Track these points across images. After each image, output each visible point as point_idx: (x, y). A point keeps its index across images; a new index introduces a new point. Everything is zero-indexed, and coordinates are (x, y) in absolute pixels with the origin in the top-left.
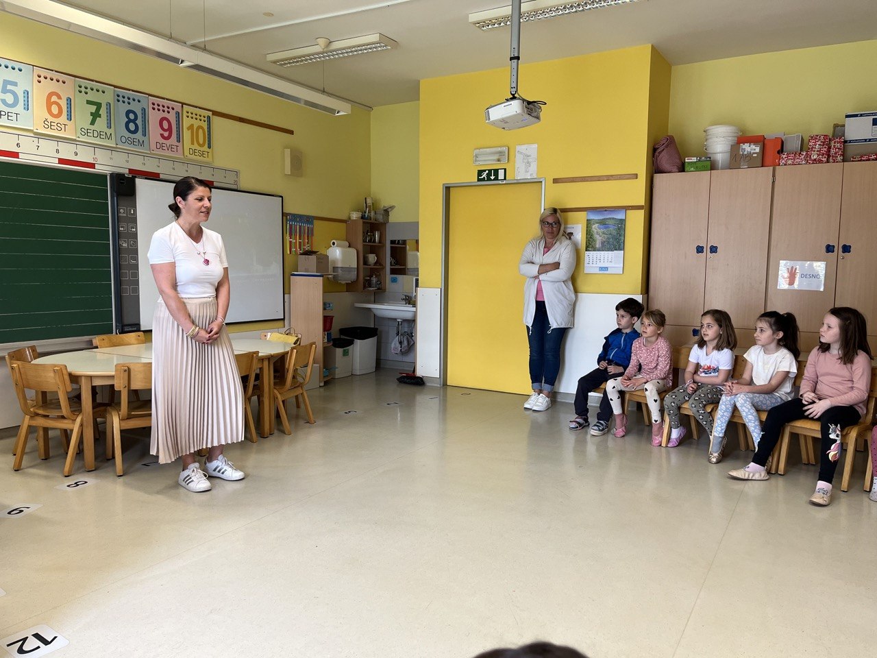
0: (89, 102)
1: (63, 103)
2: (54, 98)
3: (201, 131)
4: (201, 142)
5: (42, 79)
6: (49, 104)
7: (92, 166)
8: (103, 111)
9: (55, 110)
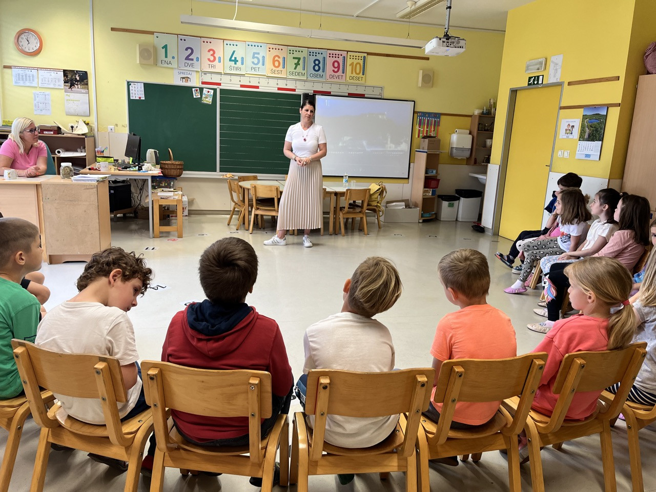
0: (294, 58)
1: (281, 60)
2: (277, 58)
3: (358, 66)
4: (358, 71)
5: (271, 49)
6: (274, 61)
7: (294, 90)
8: (301, 62)
9: (277, 64)
